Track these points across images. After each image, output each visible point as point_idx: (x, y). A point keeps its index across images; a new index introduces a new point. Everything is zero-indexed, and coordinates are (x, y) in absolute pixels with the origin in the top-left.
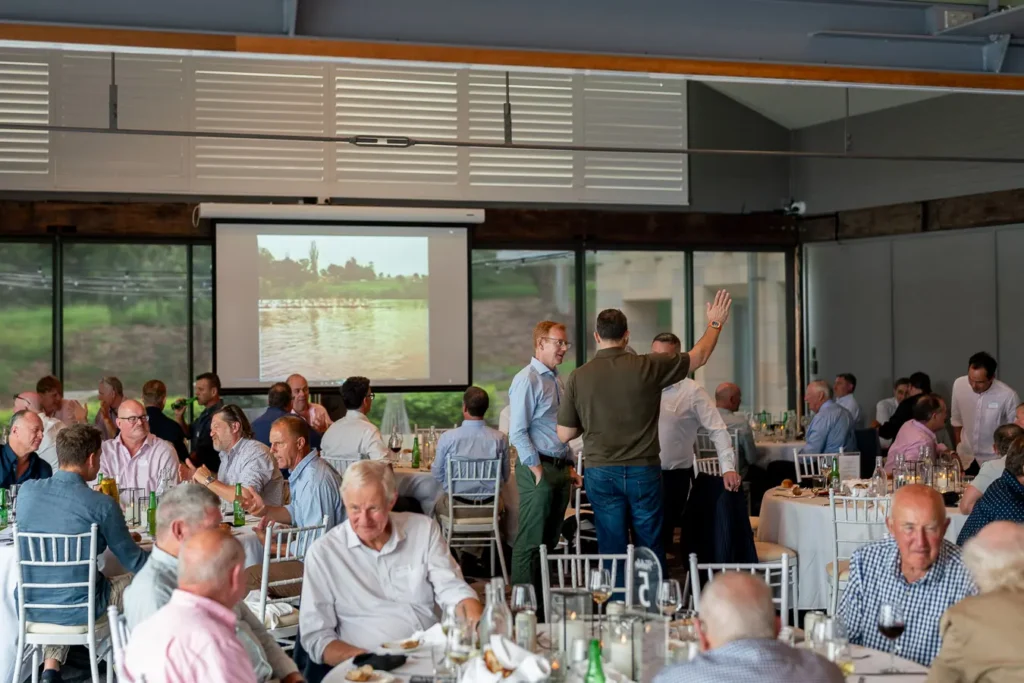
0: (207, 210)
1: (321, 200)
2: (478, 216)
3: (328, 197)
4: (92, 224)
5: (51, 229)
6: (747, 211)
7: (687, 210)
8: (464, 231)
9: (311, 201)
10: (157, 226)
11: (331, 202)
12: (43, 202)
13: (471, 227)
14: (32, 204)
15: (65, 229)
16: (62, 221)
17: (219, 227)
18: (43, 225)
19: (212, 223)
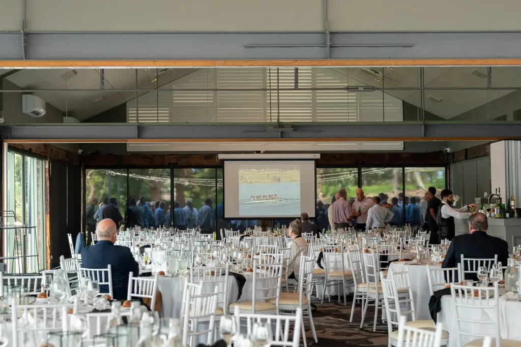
0: (221, 156)
1: (262, 152)
2: (318, 156)
3: (264, 151)
4: (183, 162)
5: (170, 164)
6: (428, 152)
7: (403, 152)
8: (313, 162)
9: (258, 152)
10: (205, 162)
11: (266, 152)
12: (167, 155)
13: (316, 160)
14: (164, 156)
15: (174, 164)
16: (173, 161)
17: (225, 162)
18: (167, 163)
19: (223, 161)
